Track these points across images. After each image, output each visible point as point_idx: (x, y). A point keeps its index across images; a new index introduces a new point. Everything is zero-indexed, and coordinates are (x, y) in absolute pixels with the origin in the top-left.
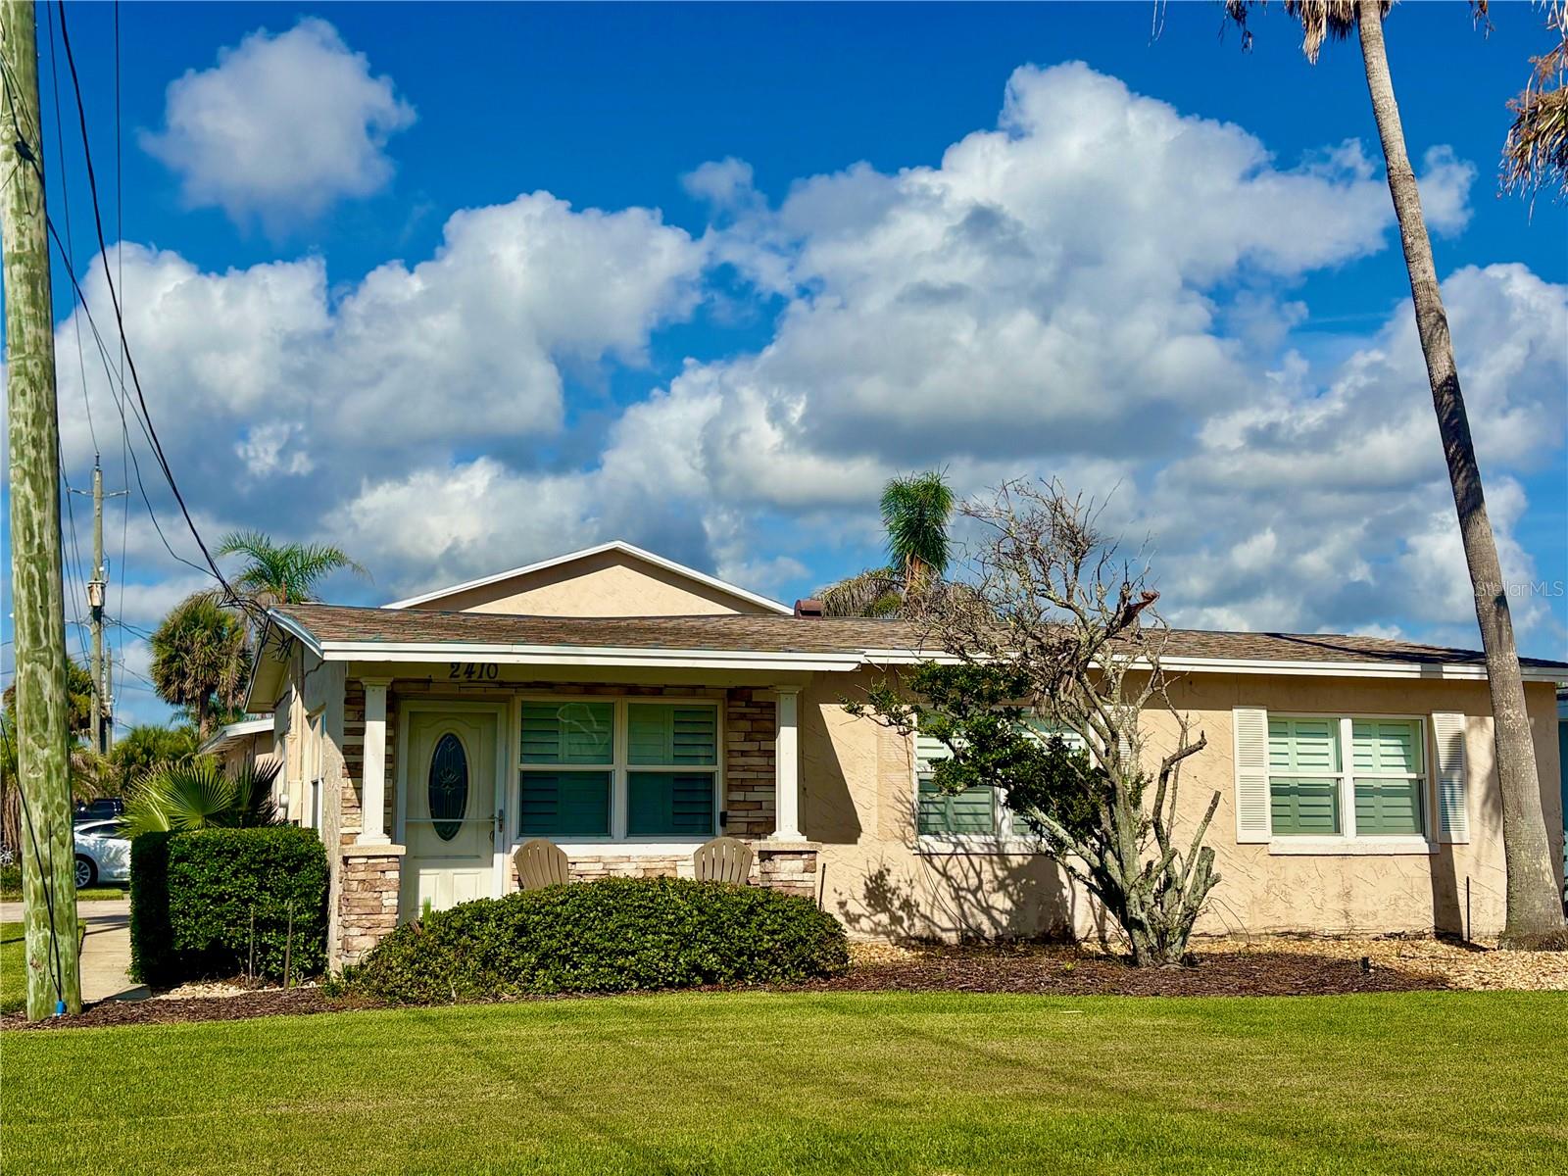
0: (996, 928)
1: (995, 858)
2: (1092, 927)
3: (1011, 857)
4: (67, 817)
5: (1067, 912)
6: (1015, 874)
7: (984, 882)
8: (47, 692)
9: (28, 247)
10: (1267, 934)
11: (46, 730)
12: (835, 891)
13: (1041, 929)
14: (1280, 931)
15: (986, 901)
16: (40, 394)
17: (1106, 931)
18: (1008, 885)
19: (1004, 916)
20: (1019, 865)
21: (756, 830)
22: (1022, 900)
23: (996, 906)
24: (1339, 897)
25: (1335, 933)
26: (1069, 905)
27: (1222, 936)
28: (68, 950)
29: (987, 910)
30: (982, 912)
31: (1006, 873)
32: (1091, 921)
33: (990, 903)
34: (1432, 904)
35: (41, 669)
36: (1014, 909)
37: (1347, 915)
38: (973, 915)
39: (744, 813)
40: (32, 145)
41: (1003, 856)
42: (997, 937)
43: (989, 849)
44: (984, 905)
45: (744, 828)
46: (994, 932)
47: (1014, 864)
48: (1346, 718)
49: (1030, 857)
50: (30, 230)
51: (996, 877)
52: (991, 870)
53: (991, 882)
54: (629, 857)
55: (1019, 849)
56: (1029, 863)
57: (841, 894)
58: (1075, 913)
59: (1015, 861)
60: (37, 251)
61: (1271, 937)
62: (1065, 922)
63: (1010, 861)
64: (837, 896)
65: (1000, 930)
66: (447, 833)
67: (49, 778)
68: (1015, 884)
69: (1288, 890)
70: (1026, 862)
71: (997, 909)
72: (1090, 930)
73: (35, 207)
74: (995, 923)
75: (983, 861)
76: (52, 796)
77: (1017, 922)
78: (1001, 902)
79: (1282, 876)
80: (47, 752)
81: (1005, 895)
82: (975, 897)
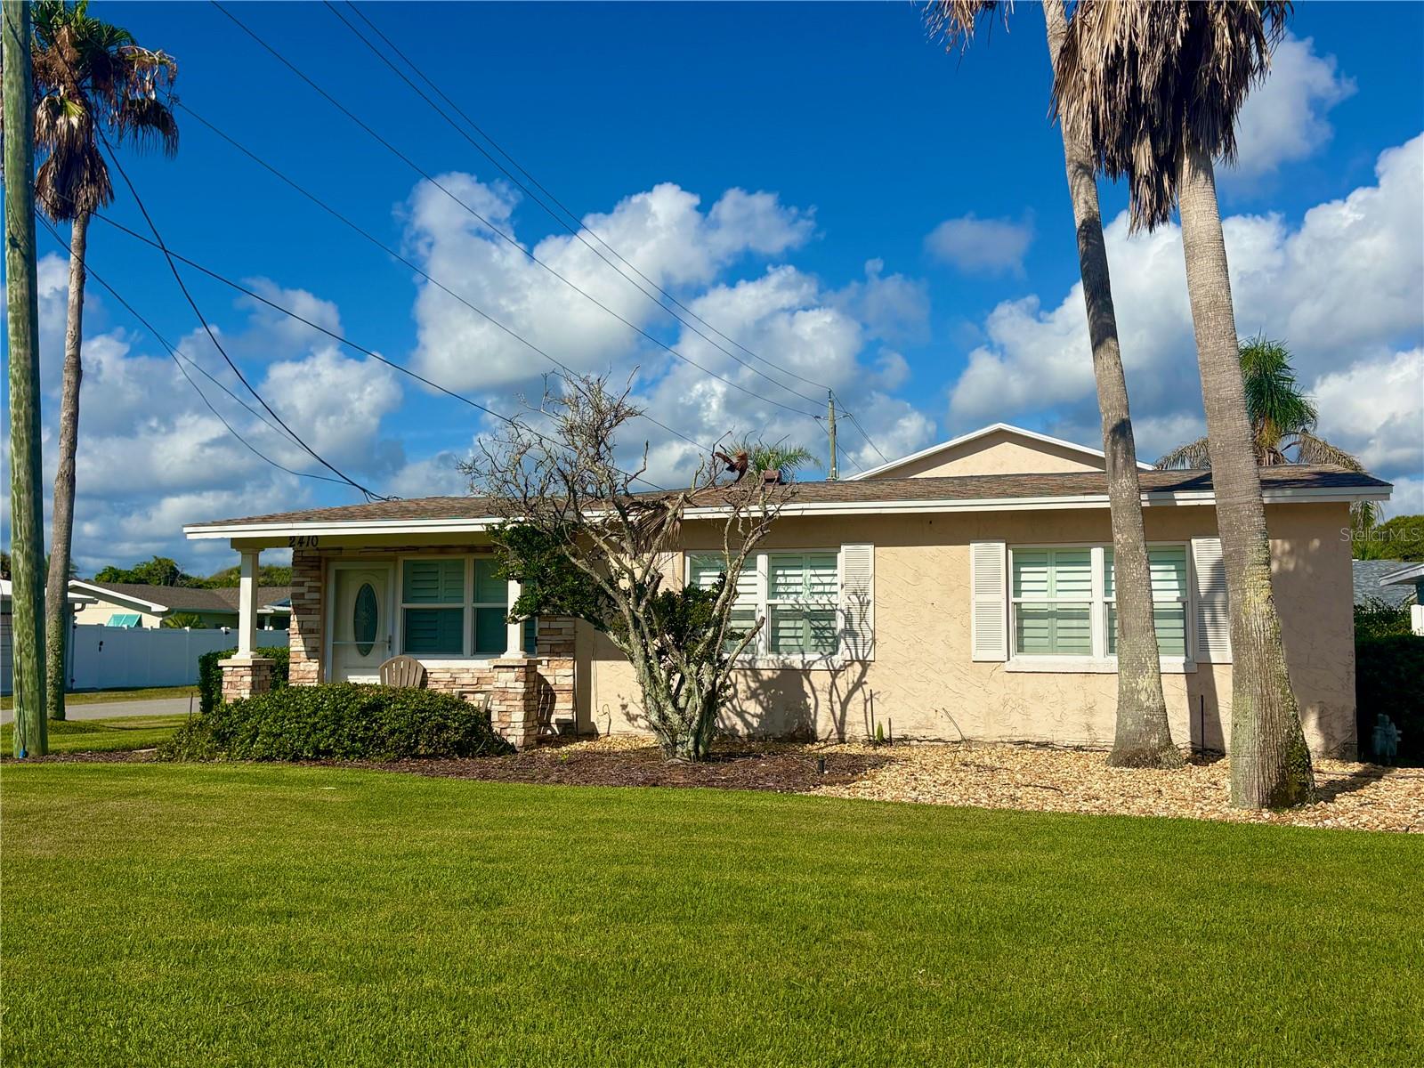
0: (747, 728)
1: (749, 672)
2: (832, 730)
3: (762, 672)
4: (32, 640)
5: (810, 717)
6: (766, 685)
7: (739, 691)
8: (20, 566)
9: (14, 300)
10: (1002, 742)
11: (20, 589)
12: (619, 696)
13: (787, 730)
14: (1016, 740)
15: (740, 707)
16: (19, 388)
17: (844, 734)
18: (760, 694)
19: (755, 719)
20: (769, 678)
21: (557, 650)
22: (771, 706)
23: (749, 710)
24: (1081, 710)
25: (1076, 744)
26: (812, 711)
27: (956, 742)
28: (31, 720)
29: (741, 714)
30: (736, 715)
31: (758, 684)
32: (832, 725)
33: (744, 709)
34: (1188, 720)
35: (18, 552)
36: (764, 713)
37: (1089, 728)
38: (729, 718)
39: (548, 638)
40: (19, 238)
41: (756, 672)
42: (749, 736)
43: (742, 665)
44: (739, 709)
45: (548, 648)
46: (746, 731)
47: (765, 678)
48: (1097, 547)
49: (779, 672)
50: (16, 290)
51: (749, 687)
52: (744, 681)
53: (745, 692)
54: (468, 670)
55: (768, 665)
56: (778, 677)
57: (623, 699)
58: (818, 718)
59: (766, 675)
60: (19, 302)
61: (1008, 745)
62: (808, 725)
63: (761, 675)
64: (620, 699)
65: (751, 730)
66: (365, 651)
67: (21, 617)
68: (765, 693)
69: (1025, 703)
70: (775, 676)
71: (749, 713)
72: (831, 732)
73: (20, 275)
74: (747, 724)
75: (739, 676)
76: (23, 628)
77: (766, 724)
78: (753, 707)
79: (1020, 691)
80: (20, 602)
81: (756, 703)
82: (731, 704)
